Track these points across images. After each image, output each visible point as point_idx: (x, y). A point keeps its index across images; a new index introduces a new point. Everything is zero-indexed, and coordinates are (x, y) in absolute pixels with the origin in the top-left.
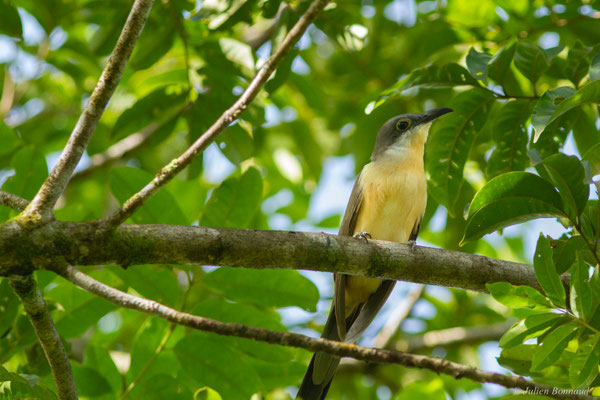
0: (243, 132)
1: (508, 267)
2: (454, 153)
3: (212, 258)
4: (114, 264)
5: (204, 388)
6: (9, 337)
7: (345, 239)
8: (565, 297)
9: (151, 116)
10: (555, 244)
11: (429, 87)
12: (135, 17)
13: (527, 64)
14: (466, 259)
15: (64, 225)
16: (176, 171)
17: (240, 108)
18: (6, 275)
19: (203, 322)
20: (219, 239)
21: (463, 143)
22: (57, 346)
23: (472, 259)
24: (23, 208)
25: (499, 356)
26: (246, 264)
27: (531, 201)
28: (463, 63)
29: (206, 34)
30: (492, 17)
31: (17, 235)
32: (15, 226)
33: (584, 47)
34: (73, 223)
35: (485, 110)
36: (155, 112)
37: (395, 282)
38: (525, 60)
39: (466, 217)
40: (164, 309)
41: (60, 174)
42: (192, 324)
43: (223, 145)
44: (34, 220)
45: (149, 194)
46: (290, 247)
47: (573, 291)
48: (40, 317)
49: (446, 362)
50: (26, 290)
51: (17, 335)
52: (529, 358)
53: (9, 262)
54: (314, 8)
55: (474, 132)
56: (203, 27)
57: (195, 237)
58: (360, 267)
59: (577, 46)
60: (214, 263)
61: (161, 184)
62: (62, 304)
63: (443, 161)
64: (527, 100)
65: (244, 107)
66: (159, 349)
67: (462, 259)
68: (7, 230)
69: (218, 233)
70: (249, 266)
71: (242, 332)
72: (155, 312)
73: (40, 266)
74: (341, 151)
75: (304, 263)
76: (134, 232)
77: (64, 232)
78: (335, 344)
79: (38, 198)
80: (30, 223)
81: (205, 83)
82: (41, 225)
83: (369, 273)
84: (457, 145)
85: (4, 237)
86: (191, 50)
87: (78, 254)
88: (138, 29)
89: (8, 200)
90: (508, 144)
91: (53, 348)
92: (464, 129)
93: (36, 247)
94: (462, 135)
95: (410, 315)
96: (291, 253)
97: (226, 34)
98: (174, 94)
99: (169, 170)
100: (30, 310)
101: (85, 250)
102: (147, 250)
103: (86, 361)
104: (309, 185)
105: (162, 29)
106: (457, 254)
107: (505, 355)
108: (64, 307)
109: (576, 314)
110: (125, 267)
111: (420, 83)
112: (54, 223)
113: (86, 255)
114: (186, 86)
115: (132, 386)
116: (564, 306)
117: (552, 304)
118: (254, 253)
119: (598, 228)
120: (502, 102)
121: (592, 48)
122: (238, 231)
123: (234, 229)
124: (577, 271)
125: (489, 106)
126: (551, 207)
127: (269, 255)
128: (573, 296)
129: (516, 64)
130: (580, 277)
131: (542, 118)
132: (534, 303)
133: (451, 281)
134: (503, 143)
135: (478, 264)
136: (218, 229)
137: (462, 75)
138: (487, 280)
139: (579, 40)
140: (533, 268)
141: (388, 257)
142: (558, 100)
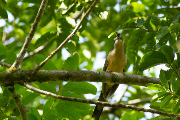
0: (73, 44)
1: (152, 79)
2: (134, 48)
3: (66, 79)
4: (37, 82)
5: (65, 118)
6: (7, 105)
7: (104, 72)
8: (169, 87)
9: (46, 40)
10: (165, 72)
11: (126, 29)
12: (41, 10)
13: (154, 21)
14: (140, 77)
15: (23, 71)
16: (54, 54)
17: (72, 35)
18: (6, 86)
19: (64, 97)
20: (68, 74)
21: (137, 45)
22: (22, 106)
23: (142, 77)
24: (10, 67)
25: (150, 106)
26: (76, 80)
27: (158, 59)
28: (136, 22)
29: (61, 16)
30: (144, 9)
31: (9, 74)
32: (8, 72)
33: (171, 16)
34: (25, 70)
35: (143, 35)
36: (47, 39)
37: (119, 84)
38: (154, 20)
39: (139, 65)
40: (53, 94)
41: (21, 56)
42: (61, 98)
43: (67, 48)
44: (14, 70)
45: (47, 61)
46: (89, 75)
47: (171, 85)
48: (17, 98)
49: (135, 107)
50: (12, 90)
51: (10, 105)
52: (159, 106)
53: (7, 82)
54: (93, 5)
55: (140, 42)
56: (60, 14)
57: (61, 73)
58: (109, 80)
59: (169, 16)
60: (66, 81)
61: (50, 58)
62: (22, 95)
63: (131, 50)
64: (155, 32)
65: (74, 34)
66: (51, 108)
67: (139, 77)
68: (6, 73)
69: (67, 72)
70: (77, 81)
71: (76, 100)
72: (50, 95)
73: (16, 83)
75: (92, 80)
76: (43, 72)
77: (23, 73)
78: (103, 102)
79: (15, 63)
80: (13, 71)
81: (61, 30)
82: (16, 71)
83: (112, 82)
84: (135, 45)
85: (5, 75)
86: (57, 21)
87: (27, 79)
88: (42, 13)
89: (6, 65)
90: (150, 45)
91: (21, 107)
92: (137, 41)
93: (15, 78)
94: (137, 43)
96: (89, 77)
97: (67, 15)
98: (52, 33)
99: (52, 54)
100: (13, 96)
101: (29, 78)
102: (47, 77)
103: (30, 112)
104: (93, 59)
105: (49, 15)
106: (137, 75)
107: (152, 105)
108: (23, 96)
109: (172, 92)
110: (41, 83)
111: (124, 28)
112: (20, 70)
113: (29, 79)
114: (56, 31)
115: (43, 119)
116: (169, 90)
117: (165, 89)
118: (78, 77)
119: (177, 66)
120: (148, 33)
121: (173, 16)
122: (73, 71)
123: (72, 71)
124: (172, 79)
125: (144, 34)
126: (164, 61)
127: (82, 78)
128: (171, 86)
129: (151, 21)
130: (173, 81)
131: (159, 36)
132: (160, 89)
133: (136, 83)
134: (148, 44)
135: (143, 78)
136: (67, 71)
137: (136, 26)
138: (146, 83)
139: (169, 14)
140: (159, 79)
141: (117, 77)
142: (164, 31)
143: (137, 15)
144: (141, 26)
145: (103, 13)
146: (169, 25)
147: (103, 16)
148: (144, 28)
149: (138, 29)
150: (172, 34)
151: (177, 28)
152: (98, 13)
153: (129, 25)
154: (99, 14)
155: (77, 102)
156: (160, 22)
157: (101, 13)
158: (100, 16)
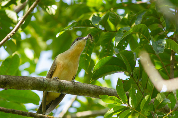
0: (13, 42)
1: (107, 90)
2: (87, 50)
3: (2, 86)
7: (49, 79)
8: (127, 100)
10: (124, 81)
13: (113, 20)
14: (92, 87)
17: (13, 33)
20: (5, 79)
21: (91, 47)
23: (95, 87)
26: (14, 88)
27: (115, 66)
28: (91, 19)
29: (0, 8)
30: (101, 3)
33: (134, 14)
35: (98, 35)
38: (113, 18)
39: (92, 72)
43: (5, 47)
46: (30, 82)
47: (130, 98)
58: (55, 89)
59: (131, 13)
60: (3, 88)
64: (113, 32)
67: (91, 87)
70: (16, 89)
71: (13, 112)
74: (47, 49)
75: (35, 88)
78: (46, 116)
83: (58, 91)
84: (89, 48)
90: (107, 47)
95: (71, 106)
96: (30, 84)
97: (8, 8)
104: (36, 61)
106: (89, 85)
109: (131, 106)
111: (75, 27)
116: (127, 104)
117: (123, 103)
118: (17, 84)
119: (139, 76)
120: (104, 33)
121: (136, 14)
122: (12, 76)
123: (10, 76)
124: (132, 91)
125: (100, 34)
126: (122, 69)
127: (23, 85)
128: (130, 100)
129: (110, 20)
130: (133, 93)
131: (119, 38)
132: (116, 102)
133: (87, 94)
134: (105, 47)
135: (96, 89)
136: (5, 76)
137: (91, 24)
138: (100, 94)
139: (132, 12)
140: (116, 90)
141: (65, 86)
142: (124, 32)
143: (92, 10)
144: (97, 24)
145: (51, 7)
146: (131, 25)
147: (51, 10)
148: (100, 27)
149: (92, 28)
150: (134, 35)
151: (141, 29)
152: (45, 7)
153: (82, 23)
154: (47, 7)
155: (15, 115)
156: (121, 21)
157: (49, 7)
158: (47, 10)
